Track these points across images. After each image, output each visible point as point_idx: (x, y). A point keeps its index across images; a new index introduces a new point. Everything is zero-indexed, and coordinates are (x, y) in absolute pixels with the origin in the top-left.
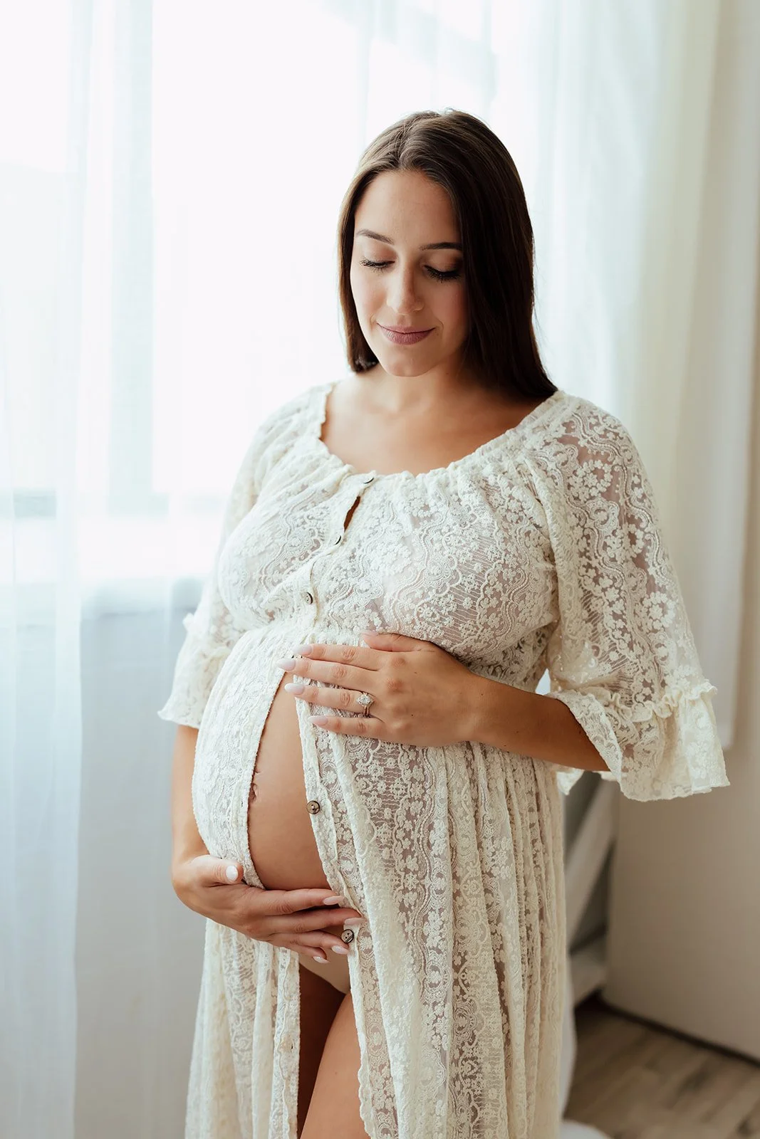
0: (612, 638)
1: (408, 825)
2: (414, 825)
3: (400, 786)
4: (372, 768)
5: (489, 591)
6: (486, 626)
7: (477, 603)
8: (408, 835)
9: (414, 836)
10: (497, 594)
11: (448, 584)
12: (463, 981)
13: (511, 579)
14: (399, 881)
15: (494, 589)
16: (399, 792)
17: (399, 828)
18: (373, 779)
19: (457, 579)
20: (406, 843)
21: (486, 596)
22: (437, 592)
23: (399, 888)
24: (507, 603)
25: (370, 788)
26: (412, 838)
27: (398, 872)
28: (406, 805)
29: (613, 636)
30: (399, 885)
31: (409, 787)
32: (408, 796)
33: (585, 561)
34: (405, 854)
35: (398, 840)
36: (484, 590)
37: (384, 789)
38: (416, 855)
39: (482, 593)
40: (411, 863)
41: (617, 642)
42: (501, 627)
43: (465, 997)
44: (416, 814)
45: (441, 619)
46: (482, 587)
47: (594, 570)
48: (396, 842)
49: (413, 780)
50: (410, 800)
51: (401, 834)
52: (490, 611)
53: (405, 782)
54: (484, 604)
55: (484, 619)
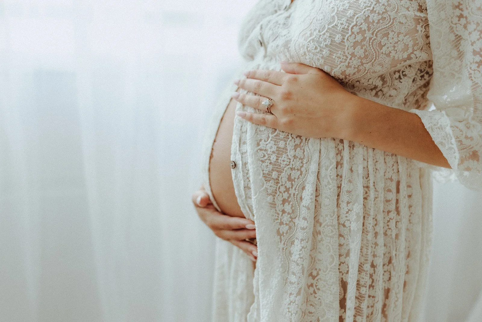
0: (469, 70)
1: (288, 185)
2: (292, 185)
3: (286, 159)
4: (269, 145)
5: (356, 29)
6: (353, 55)
7: (346, 38)
8: (287, 190)
9: (292, 191)
10: (362, 32)
11: (326, 26)
12: (316, 286)
13: (376, 21)
14: (278, 217)
15: (361, 28)
16: (285, 163)
17: (282, 185)
18: (269, 152)
19: (334, 21)
20: (286, 195)
21: (353, 33)
22: (319, 31)
23: (277, 221)
24: (370, 39)
25: (266, 158)
26: (290, 192)
27: (278, 211)
28: (289, 172)
29: (471, 68)
30: (277, 219)
31: (292, 160)
32: (291, 166)
33: (458, 12)
34: (284, 201)
35: (280, 192)
36: (352, 28)
37: (275, 159)
38: (291, 203)
39: (350, 31)
40: (288, 208)
41: (472, 72)
42: (366, 57)
43: (316, 295)
44: (295, 178)
45: (321, 50)
46: (351, 26)
47: (465, 19)
48: (278, 193)
49: (295, 157)
50: (292, 169)
51: (282, 189)
52: (356, 44)
53: (290, 157)
54: (352, 39)
55: (351, 50)
